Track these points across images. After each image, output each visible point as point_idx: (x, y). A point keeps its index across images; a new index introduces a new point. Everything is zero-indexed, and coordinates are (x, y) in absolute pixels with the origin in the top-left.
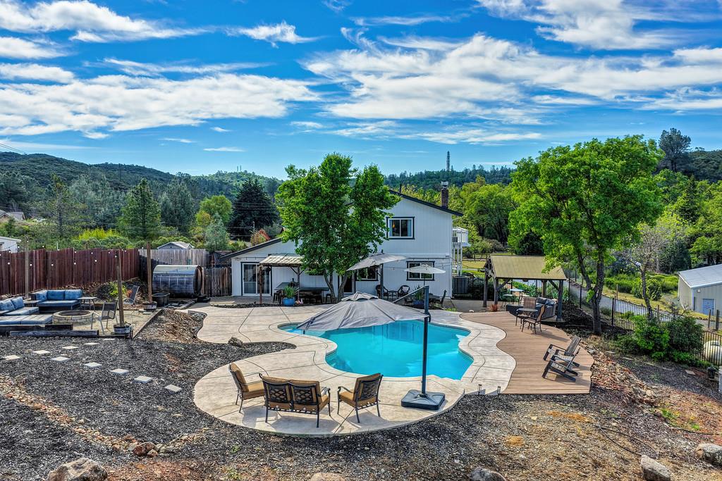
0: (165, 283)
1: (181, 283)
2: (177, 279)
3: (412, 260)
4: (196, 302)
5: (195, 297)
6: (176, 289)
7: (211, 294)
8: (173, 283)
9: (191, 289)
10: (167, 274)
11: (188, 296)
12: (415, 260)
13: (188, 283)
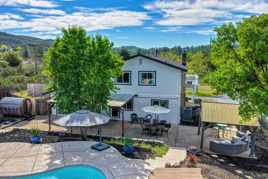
0: (5, 109)
1: (14, 109)
2: (11, 106)
3: (154, 99)
4: (23, 120)
5: (23, 117)
6: (12, 112)
7: (39, 113)
8: (9, 109)
9: (19, 113)
10: (7, 104)
11: (18, 117)
12: (156, 99)
13: (17, 109)
